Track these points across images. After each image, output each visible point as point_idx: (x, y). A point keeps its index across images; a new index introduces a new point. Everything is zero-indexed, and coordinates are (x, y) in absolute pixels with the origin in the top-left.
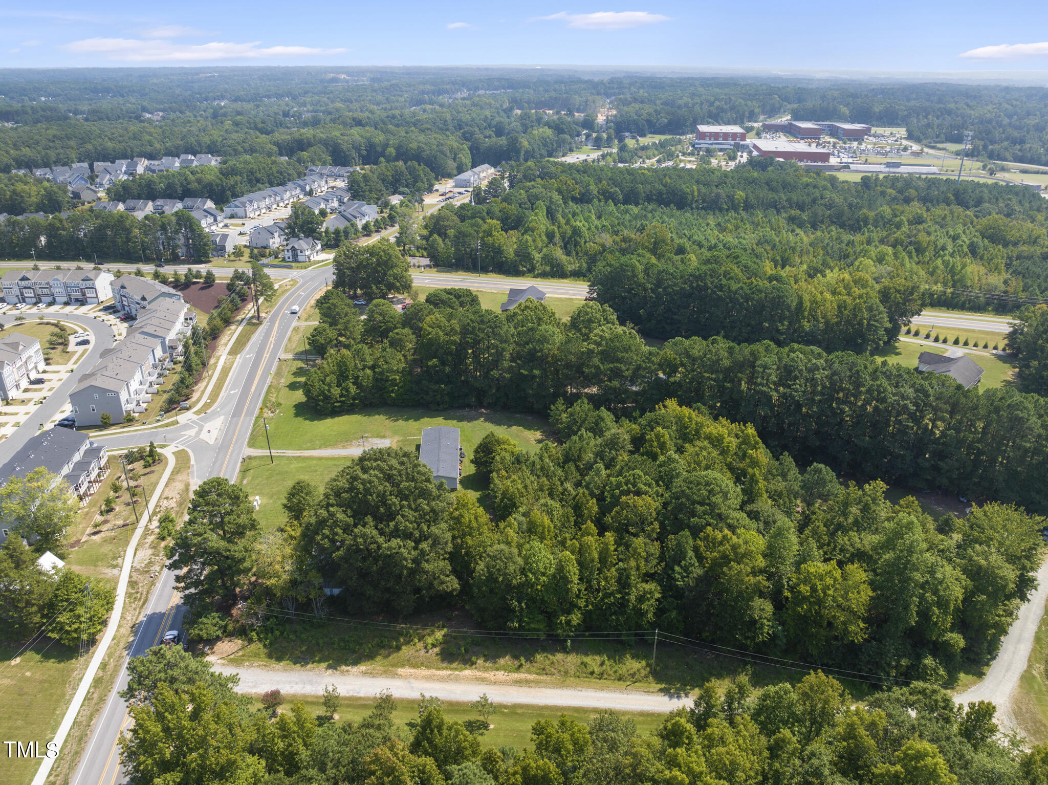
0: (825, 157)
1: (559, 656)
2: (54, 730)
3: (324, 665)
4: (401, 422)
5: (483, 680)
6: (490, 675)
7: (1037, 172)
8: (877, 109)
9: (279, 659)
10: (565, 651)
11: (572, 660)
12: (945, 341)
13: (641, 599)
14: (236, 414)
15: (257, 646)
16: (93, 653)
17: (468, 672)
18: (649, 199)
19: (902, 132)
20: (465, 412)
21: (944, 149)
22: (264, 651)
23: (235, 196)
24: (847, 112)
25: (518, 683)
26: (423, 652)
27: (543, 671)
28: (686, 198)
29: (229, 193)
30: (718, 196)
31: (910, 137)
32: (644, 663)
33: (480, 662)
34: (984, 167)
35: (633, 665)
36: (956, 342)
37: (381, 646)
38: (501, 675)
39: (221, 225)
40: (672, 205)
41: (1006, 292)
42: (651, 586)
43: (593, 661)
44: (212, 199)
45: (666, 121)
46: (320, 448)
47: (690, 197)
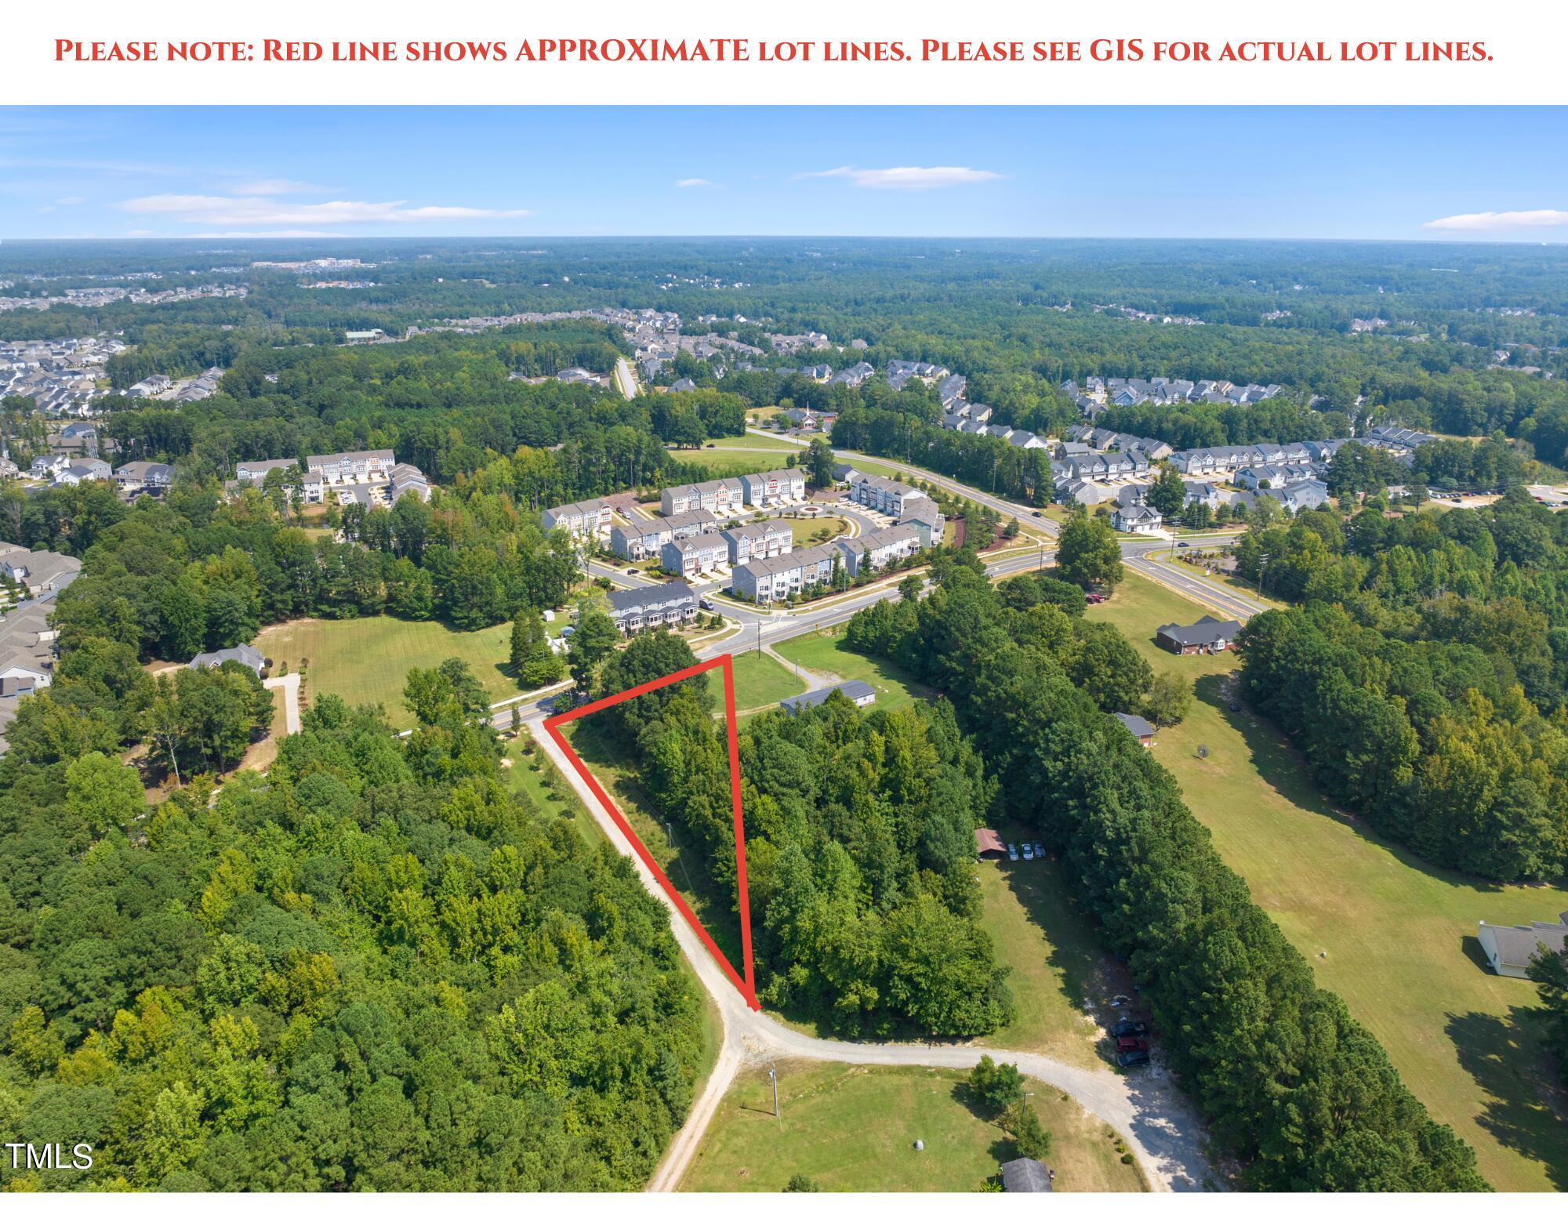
23: (1205, 445)
29: (1198, 441)
39: (1139, 475)
44: (1170, 444)
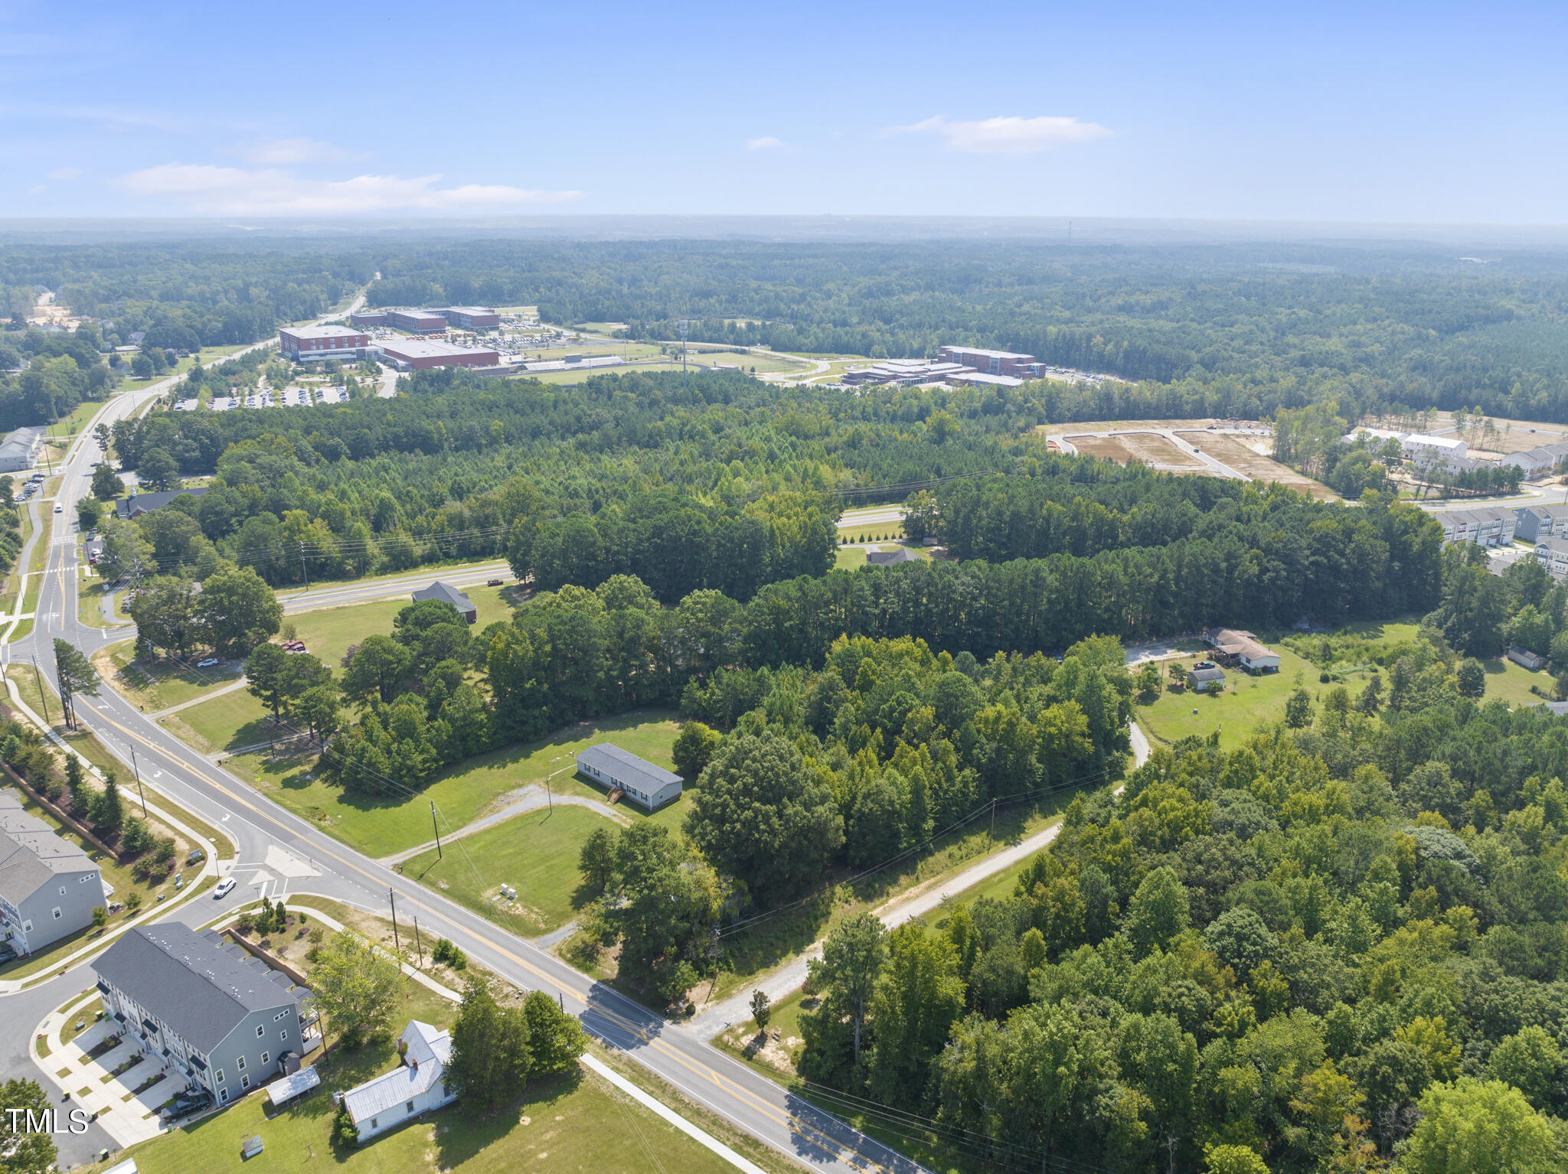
0: (493, 358)
1: (931, 859)
2: (665, 1123)
3: (791, 955)
4: (510, 766)
5: (908, 899)
6: (907, 894)
7: (714, 352)
8: (476, 283)
9: (751, 973)
10: (931, 854)
11: (940, 856)
12: (852, 541)
13: (965, 784)
14: (286, 838)
15: (723, 977)
16: (589, 1069)
17: (892, 901)
18: (385, 447)
19: (531, 312)
20: (567, 731)
21: (596, 332)
22: (732, 976)
24: (441, 290)
25: (929, 888)
26: (846, 906)
27: (934, 873)
28: (432, 439)
30: (471, 428)
31: (544, 317)
32: (984, 834)
33: (891, 890)
34: (664, 351)
35: (975, 841)
36: (862, 540)
37: (816, 919)
38: (913, 891)
40: (417, 450)
41: (857, 485)
42: (967, 772)
43: (952, 849)
45: (220, 325)
46: (465, 825)
47: (436, 436)
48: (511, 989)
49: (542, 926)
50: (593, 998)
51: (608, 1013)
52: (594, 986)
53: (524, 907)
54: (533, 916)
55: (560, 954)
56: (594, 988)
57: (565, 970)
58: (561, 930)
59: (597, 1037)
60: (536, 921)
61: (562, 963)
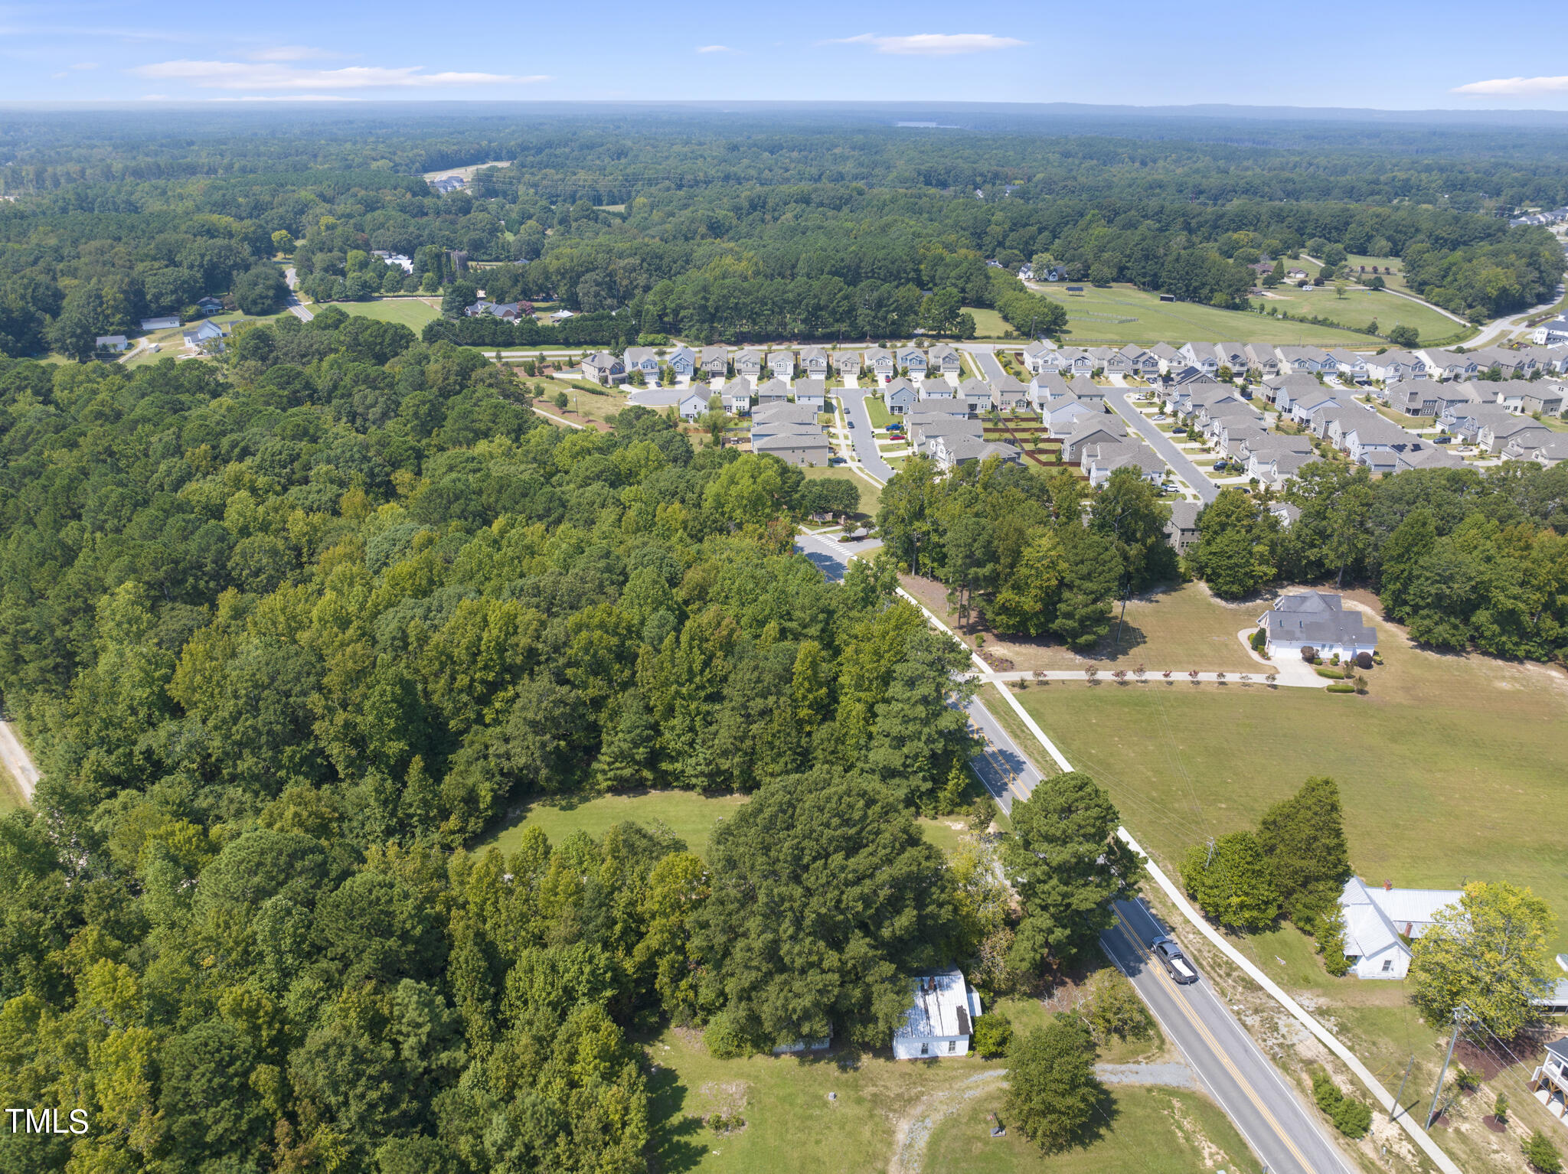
48: (1249, 1021)
49: (1176, 1103)
50: (1140, 960)
51: (1131, 935)
52: (1133, 975)
53: (1196, 1152)
54: (1187, 1124)
55: (1163, 1041)
56: (1133, 972)
57: (1164, 1015)
58: (1148, 1081)
59: (1154, 916)
60: (1185, 1116)
61: (1164, 1028)
